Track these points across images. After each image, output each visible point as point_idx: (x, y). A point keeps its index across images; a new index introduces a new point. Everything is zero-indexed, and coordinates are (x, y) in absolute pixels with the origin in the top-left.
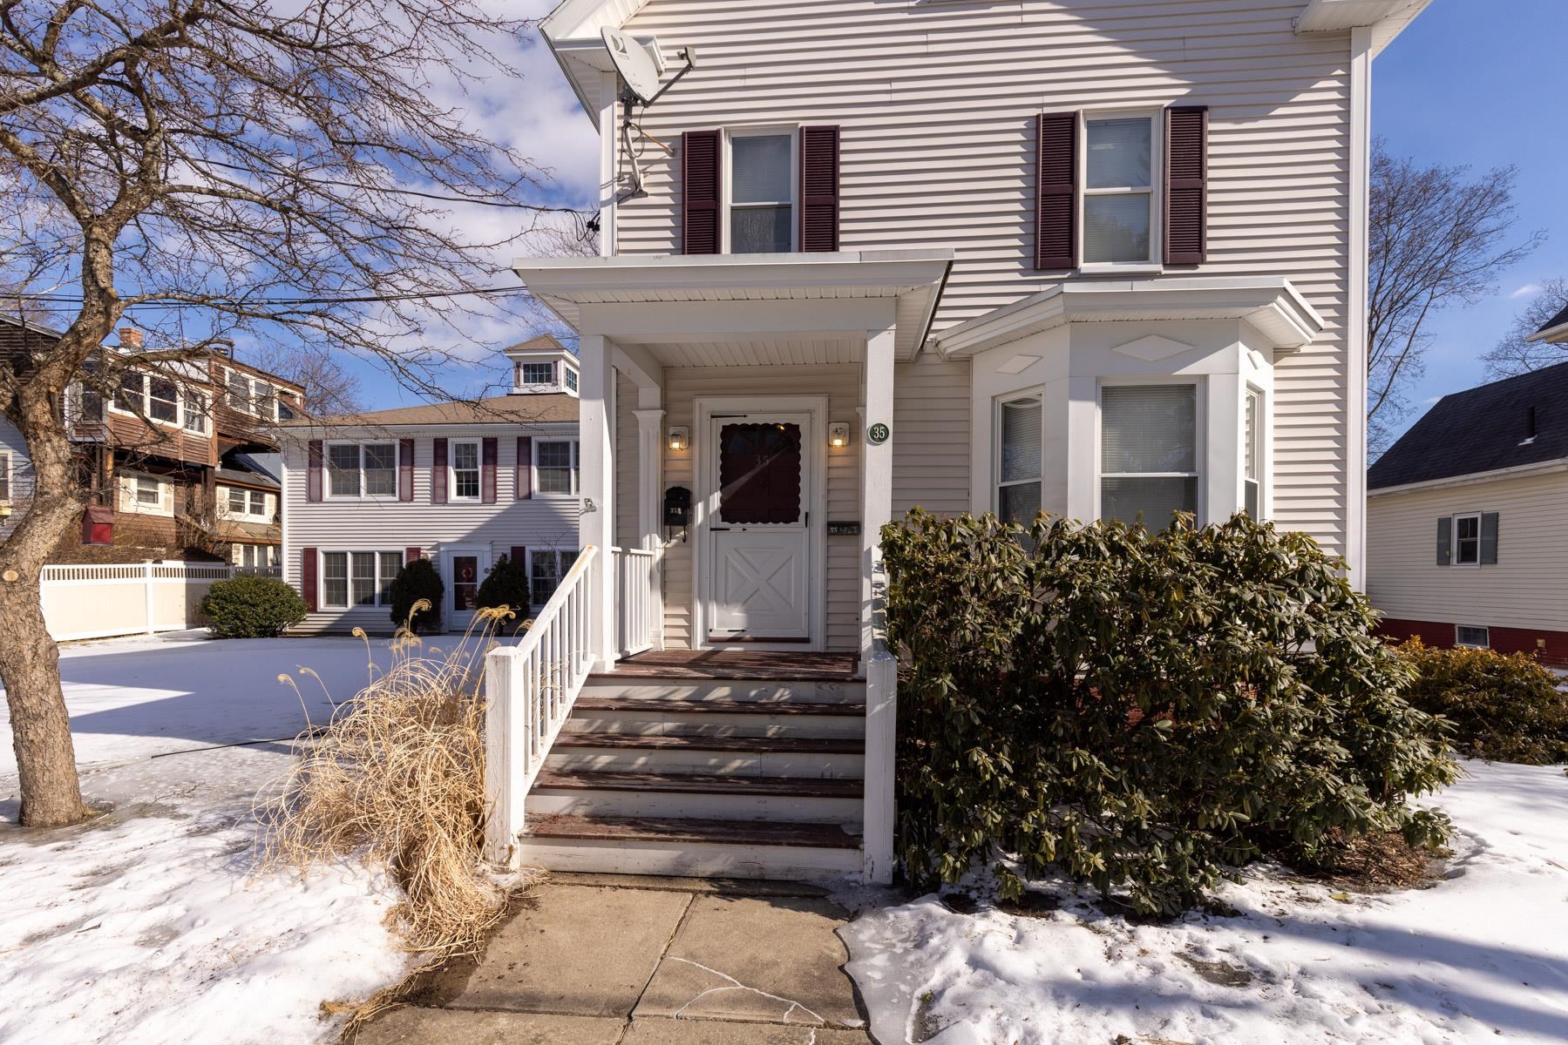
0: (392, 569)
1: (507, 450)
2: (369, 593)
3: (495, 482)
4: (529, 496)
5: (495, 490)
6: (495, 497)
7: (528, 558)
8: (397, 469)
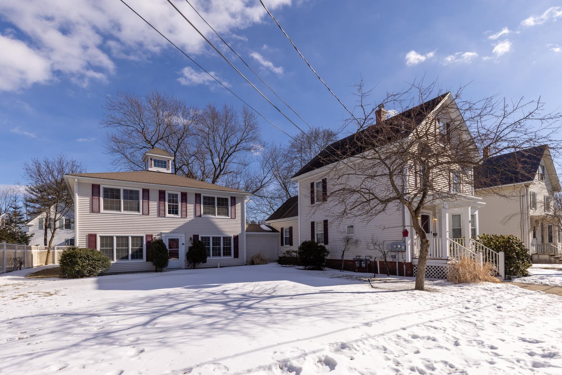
0: (137, 244)
1: (191, 198)
2: (125, 255)
3: (186, 209)
4: (200, 216)
5: (186, 213)
6: (186, 215)
7: (200, 239)
8: (141, 201)
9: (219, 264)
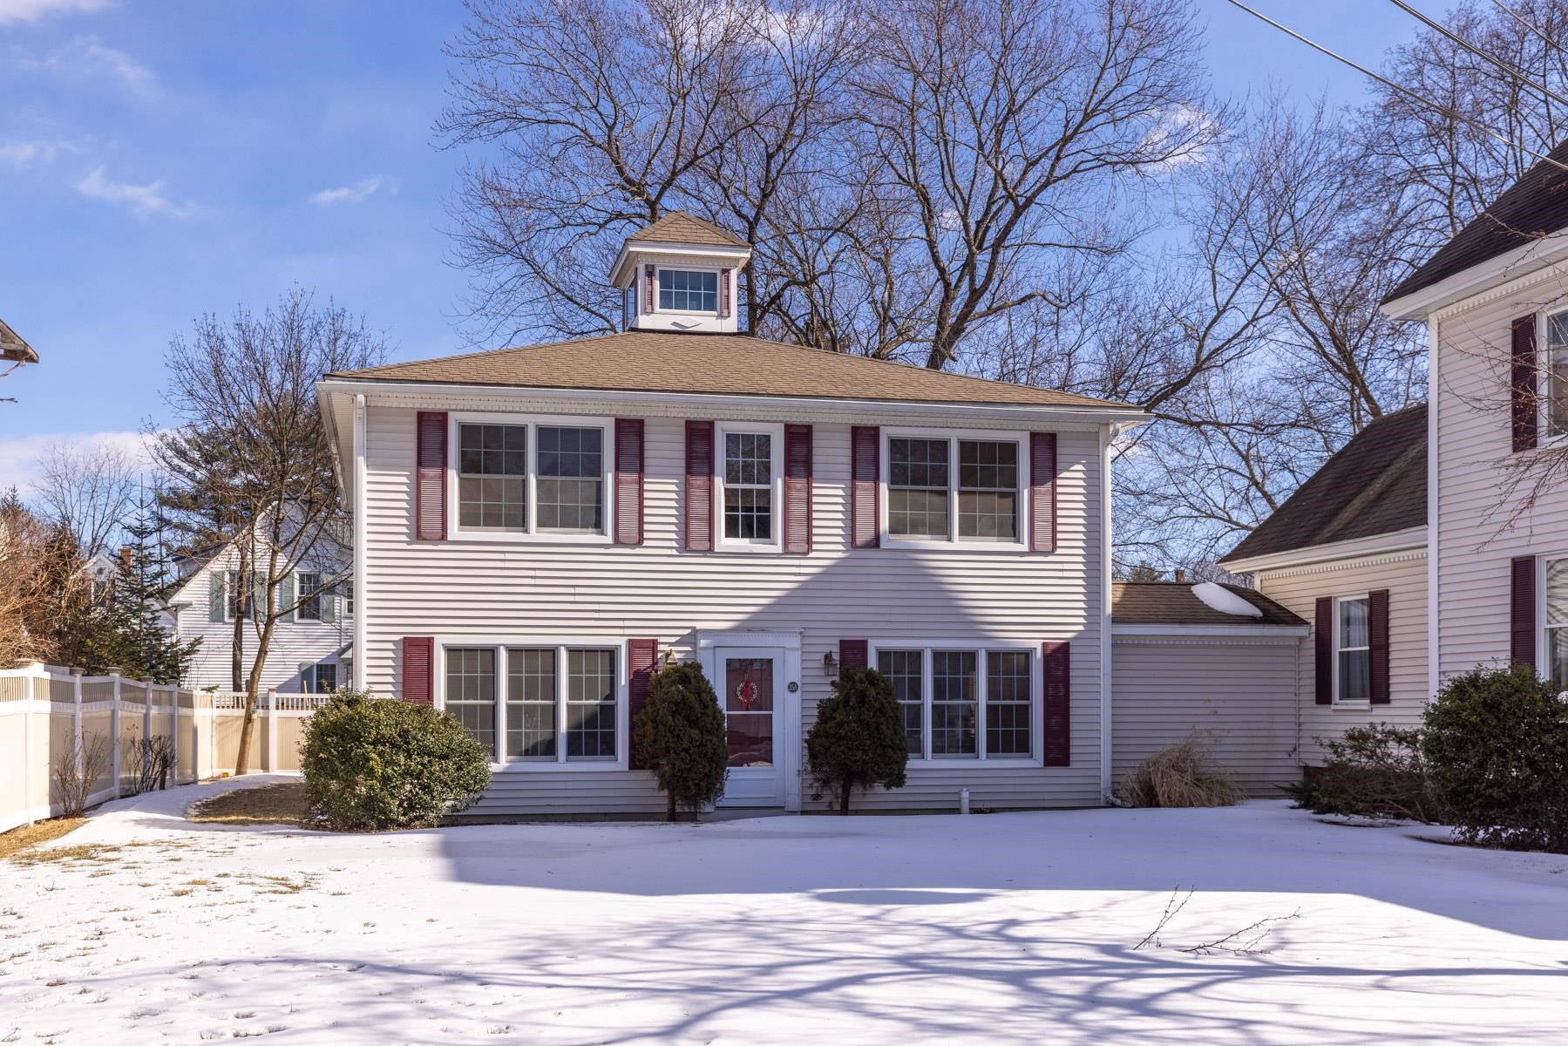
0: (591, 682)
1: (832, 452)
2: (541, 734)
3: (809, 511)
4: (875, 543)
5: (810, 527)
6: (809, 542)
7: (873, 663)
8: (609, 479)
9: (965, 794)
